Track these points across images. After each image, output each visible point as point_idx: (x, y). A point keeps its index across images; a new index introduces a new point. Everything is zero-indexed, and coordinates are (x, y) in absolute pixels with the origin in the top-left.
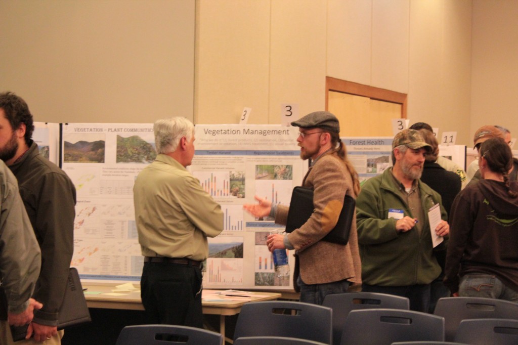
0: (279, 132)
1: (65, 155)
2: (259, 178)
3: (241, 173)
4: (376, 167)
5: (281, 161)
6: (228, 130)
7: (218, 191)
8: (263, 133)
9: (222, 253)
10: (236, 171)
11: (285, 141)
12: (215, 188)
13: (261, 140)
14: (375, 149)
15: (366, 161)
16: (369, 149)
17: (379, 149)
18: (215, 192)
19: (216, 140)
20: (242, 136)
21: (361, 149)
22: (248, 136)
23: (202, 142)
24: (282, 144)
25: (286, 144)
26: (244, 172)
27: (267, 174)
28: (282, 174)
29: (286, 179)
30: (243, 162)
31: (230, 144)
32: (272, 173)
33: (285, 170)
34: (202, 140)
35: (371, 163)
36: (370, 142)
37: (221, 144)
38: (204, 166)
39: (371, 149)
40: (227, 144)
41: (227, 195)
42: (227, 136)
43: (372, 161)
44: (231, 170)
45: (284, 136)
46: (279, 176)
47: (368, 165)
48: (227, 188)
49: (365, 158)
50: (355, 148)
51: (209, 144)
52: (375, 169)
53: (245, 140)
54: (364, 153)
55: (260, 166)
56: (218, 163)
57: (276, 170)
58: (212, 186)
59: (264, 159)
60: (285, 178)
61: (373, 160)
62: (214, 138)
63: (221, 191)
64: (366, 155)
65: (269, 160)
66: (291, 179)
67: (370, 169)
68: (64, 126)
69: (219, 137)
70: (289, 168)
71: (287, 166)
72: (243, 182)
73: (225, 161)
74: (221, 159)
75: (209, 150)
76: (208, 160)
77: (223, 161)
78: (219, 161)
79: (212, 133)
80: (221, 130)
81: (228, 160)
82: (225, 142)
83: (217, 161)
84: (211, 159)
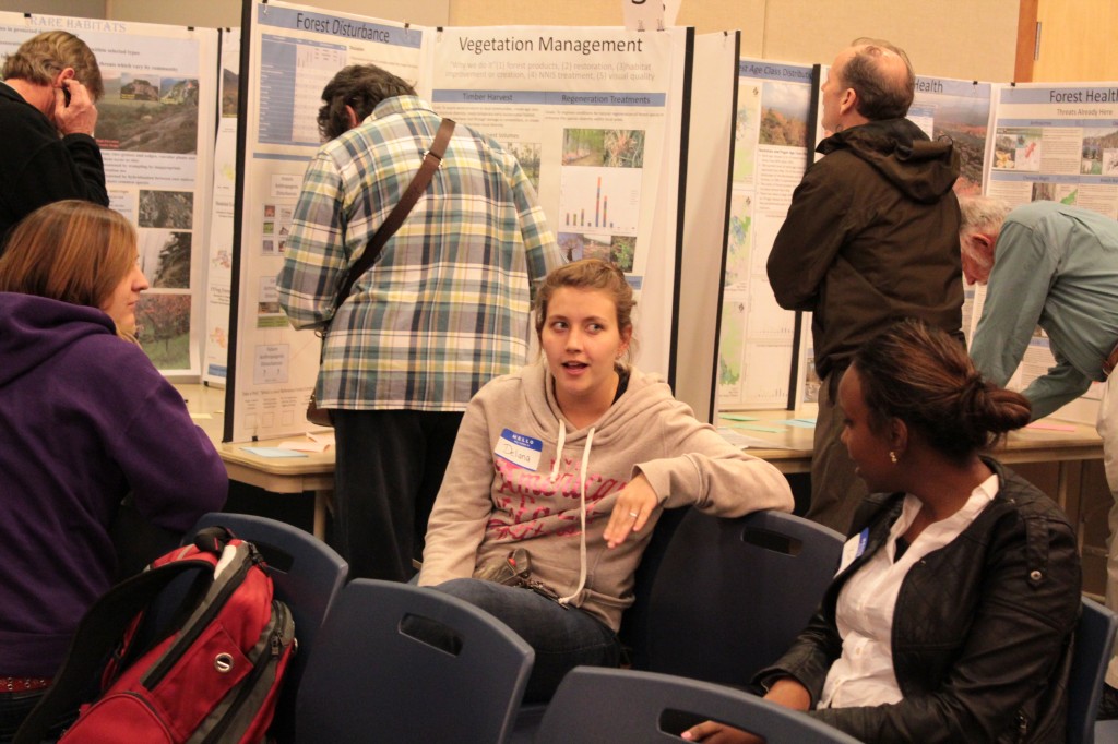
0: (618, 47)
1: (224, 100)
2: (569, 162)
3: (531, 147)
4: (1100, 160)
5: (620, 120)
6: (507, 41)
8: (584, 47)
10: (521, 143)
11: (632, 68)
13: (578, 66)
14: (1103, 112)
15: (1080, 143)
16: (1090, 113)
17: (1111, 112)
19: (482, 65)
20: (535, 56)
21: (1071, 113)
22: (550, 56)
23: (455, 70)
24: (625, 77)
25: (634, 77)
26: (537, 146)
27: (588, 153)
28: (621, 153)
29: (630, 166)
30: (537, 121)
31: (510, 75)
32: (599, 150)
33: (627, 143)
34: (455, 65)
35: (1092, 148)
36: (1093, 96)
37: (491, 75)
39: (1095, 112)
40: (504, 75)
42: (504, 56)
43: (1094, 144)
44: (510, 140)
45: (630, 56)
46: (613, 157)
47: (1085, 155)
49: (1078, 137)
50: (1060, 111)
51: (467, 75)
52: (1099, 164)
53: (542, 66)
54: (1078, 123)
55: (575, 130)
56: (486, 122)
57: (609, 143)
59: (583, 113)
60: (626, 164)
61: (1095, 140)
62: (477, 59)
64: (1081, 129)
65: (594, 117)
66: (641, 167)
67: (1088, 164)
68: (225, 33)
69: (490, 56)
70: (637, 137)
71: (633, 133)
72: (535, 170)
73: (498, 117)
74: (491, 111)
75: (467, 91)
76: (464, 114)
77: (494, 117)
78: (487, 117)
79: (474, 47)
80: (494, 41)
81: (505, 115)
82: (501, 71)
83: (482, 117)
84: (471, 111)
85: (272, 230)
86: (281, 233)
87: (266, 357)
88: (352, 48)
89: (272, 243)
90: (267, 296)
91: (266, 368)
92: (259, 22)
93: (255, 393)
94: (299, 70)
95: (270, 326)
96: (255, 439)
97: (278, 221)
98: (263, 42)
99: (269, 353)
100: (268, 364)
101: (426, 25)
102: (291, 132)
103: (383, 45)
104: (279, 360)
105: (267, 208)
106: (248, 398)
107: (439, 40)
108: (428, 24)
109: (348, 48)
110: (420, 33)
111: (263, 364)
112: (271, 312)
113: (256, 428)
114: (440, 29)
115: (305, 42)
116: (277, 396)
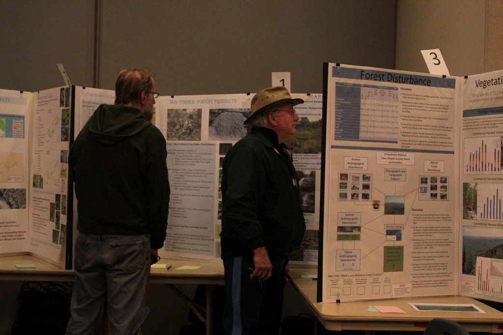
6: (499, 79)
7: (489, 163)
9: (492, 252)
12: (486, 161)
18: (486, 165)
19: (487, 94)
23: (474, 99)
31: (501, 98)
34: (474, 96)
37: (492, 99)
38: (476, 131)
40: (498, 98)
41: (498, 170)
42: (498, 88)
44: (502, 135)
48: (498, 161)
51: (480, 100)
56: (489, 126)
58: (482, 159)
62: (484, 91)
63: (492, 164)
69: (491, 88)
73: (496, 122)
74: (492, 119)
75: (480, 109)
76: (478, 122)
77: (494, 122)
78: (490, 123)
79: (482, 85)
80: (492, 80)
81: (499, 121)
82: (496, 96)
83: (487, 123)
84: (482, 120)
85: (346, 187)
86: (353, 189)
87: (344, 256)
88: (401, 89)
89: (346, 194)
90: (343, 223)
91: (344, 262)
92: (333, 76)
93: (338, 276)
94: (362, 101)
95: (347, 239)
96: (338, 301)
97: (350, 182)
98: (337, 87)
99: (346, 254)
100: (345, 260)
101: (458, 76)
102: (359, 134)
103: (426, 88)
104: (353, 258)
105: (342, 175)
106: (332, 278)
107: (465, 83)
108: (460, 75)
109: (399, 89)
110: (454, 80)
111: (342, 260)
112: (347, 232)
113: (338, 295)
114: (466, 77)
115: (366, 86)
116: (353, 278)
